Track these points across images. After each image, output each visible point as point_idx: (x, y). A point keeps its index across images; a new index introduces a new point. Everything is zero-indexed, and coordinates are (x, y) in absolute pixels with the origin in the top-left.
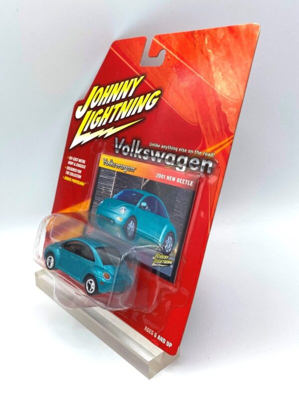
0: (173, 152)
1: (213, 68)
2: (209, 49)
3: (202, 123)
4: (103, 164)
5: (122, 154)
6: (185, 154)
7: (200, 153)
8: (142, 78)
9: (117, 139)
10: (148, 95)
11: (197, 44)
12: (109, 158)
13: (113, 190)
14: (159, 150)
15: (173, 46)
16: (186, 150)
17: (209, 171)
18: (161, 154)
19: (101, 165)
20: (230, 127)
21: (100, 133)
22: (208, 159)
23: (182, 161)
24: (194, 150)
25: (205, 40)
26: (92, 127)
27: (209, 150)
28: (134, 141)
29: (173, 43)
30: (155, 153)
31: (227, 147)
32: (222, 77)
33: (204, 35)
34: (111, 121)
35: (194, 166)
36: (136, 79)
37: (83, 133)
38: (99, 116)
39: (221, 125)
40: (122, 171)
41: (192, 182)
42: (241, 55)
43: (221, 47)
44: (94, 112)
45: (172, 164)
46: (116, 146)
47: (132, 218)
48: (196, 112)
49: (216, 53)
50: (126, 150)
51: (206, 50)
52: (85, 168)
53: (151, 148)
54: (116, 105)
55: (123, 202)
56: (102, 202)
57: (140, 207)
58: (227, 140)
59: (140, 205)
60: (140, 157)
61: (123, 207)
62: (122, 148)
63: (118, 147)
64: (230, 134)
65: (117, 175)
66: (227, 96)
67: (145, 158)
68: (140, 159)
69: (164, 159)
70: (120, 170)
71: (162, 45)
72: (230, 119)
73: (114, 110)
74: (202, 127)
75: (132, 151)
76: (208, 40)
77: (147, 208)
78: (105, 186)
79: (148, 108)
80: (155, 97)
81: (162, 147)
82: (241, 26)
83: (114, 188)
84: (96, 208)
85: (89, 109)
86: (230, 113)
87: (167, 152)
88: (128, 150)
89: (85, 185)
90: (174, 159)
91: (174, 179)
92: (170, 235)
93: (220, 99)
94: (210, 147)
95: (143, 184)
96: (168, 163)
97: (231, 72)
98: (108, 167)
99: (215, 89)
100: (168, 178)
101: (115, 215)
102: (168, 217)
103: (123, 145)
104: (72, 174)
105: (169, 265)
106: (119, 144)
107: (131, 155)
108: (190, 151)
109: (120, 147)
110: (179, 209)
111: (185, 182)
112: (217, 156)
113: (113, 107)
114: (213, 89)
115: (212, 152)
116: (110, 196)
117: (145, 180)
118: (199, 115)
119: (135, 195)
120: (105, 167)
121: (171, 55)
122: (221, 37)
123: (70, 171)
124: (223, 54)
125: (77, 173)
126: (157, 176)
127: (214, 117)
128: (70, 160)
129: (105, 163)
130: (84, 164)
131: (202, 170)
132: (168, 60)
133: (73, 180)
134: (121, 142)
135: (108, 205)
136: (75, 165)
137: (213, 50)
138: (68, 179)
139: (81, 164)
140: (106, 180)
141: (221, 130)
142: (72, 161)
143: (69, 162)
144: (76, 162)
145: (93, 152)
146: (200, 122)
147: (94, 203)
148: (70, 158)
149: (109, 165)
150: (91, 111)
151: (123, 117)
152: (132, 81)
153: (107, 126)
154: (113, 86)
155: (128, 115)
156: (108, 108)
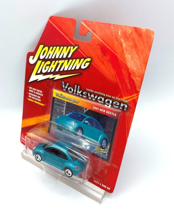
0: (103, 96)
1: (125, 52)
2: (122, 39)
3: (119, 83)
5: (68, 91)
6: (110, 99)
7: (119, 99)
8: (76, 47)
9: (63, 82)
10: (82, 60)
12: (60, 92)
13: (65, 112)
14: (93, 94)
15: (96, 31)
16: (110, 96)
17: (125, 110)
18: (95, 96)
19: (54, 95)
20: (137, 88)
21: (51, 76)
22: (124, 103)
23: (108, 102)
24: (116, 97)
25: (118, 32)
26: (44, 71)
27: (125, 98)
28: (76, 86)
29: (96, 29)
30: (90, 95)
31: (135, 99)
32: (131, 58)
33: (118, 28)
34: (57, 70)
35: (116, 106)
36: (72, 47)
37: (37, 74)
38: (47, 65)
39: (131, 86)
40: (70, 102)
41: (115, 114)
42: (143, 47)
43: (130, 39)
44: (43, 62)
45: (103, 103)
46: (64, 87)
47: (79, 128)
48: (115, 75)
49: (126, 43)
50: (71, 90)
51: (120, 39)
52: (42, 96)
53: (88, 92)
54: (59, 61)
55: (73, 119)
56: (58, 117)
57: (84, 123)
58: (135, 95)
59: (84, 122)
60: (81, 95)
61: (73, 122)
63: (65, 87)
64: (138, 92)
66: (135, 70)
67: (84, 97)
68: (81, 97)
69: (97, 99)
70: (68, 101)
71: (88, 28)
72: (137, 84)
73: (58, 64)
74: (120, 85)
75: (75, 91)
76: (121, 33)
77: (89, 124)
78: (59, 108)
79: (83, 67)
80: (87, 62)
81: (95, 92)
82: (142, 29)
83: (65, 110)
84: (55, 120)
85: (39, 59)
86: (137, 80)
87: (99, 95)
88: (72, 90)
89: (44, 105)
91: (104, 111)
92: (105, 139)
93: (130, 71)
94: (125, 97)
95: (85, 111)
96: (100, 102)
97: (136, 56)
98: (59, 98)
99: (127, 64)
100: (100, 110)
101: (68, 125)
102: (103, 130)
103: (68, 87)
104: (34, 98)
105: (105, 153)
106: (65, 86)
107: (75, 93)
108: (113, 97)
109: (66, 87)
110: (109, 127)
111: (111, 113)
112: (129, 102)
113: (57, 62)
114: (125, 64)
115: (127, 99)
116: (63, 114)
117: (86, 109)
118: (117, 78)
119: (80, 116)
120: (57, 97)
121: (96, 37)
122: (130, 33)
123: (32, 96)
124: (131, 44)
125: (38, 98)
126: (93, 108)
127: (127, 81)
128: (31, 89)
129: (57, 95)
130: (41, 93)
131: (121, 108)
132: (94, 40)
133: (35, 101)
134: (66, 84)
135: (63, 119)
136: (34, 92)
137: (124, 40)
138: (31, 100)
139: (39, 93)
140: (59, 105)
141: (131, 88)
142: (32, 90)
143: (30, 90)
144: (36, 91)
145: (47, 87)
146: (118, 82)
147: (53, 117)
148: (30, 88)
149: (60, 96)
150: (41, 61)
151: (66, 69)
152: (69, 47)
153: (55, 73)
154: (55, 48)
155: (69, 69)
156: (53, 62)
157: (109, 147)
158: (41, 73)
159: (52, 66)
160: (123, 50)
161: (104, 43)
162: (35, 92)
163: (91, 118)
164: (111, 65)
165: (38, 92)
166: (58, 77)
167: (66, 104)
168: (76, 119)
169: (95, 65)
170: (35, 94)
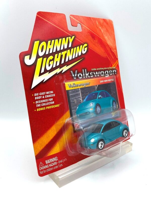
0: (102, 70)
1: (104, 35)
4: (69, 88)
5: (79, 78)
6: (107, 70)
7: (111, 68)
8: (73, 37)
9: (72, 72)
10: (81, 46)
11: (94, 24)
12: (71, 83)
13: (82, 98)
14: (97, 71)
16: (106, 68)
17: (116, 74)
18: (98, 73)
19: (67, 88)
21: (58, 71)
22: (114, 69)
23: (107, 73)
26: (48, 68)
27: (113, 66)
28: (83, 70)
30: (95, 73)
33: (95, 20)
34: (63, 62)
35: (111, 73)
36: (70, 38)
37: (41, 74)
38: (50, 61)
39: (114, 56)
40: (83, 87)
41: (113, 79)
44: (45, 59)
45: (104, 75)
46: (73, 75)
47: (97, 105)
50: (80, 76)
51: (99, 27)
53: (93, 71)
54: (62, 53)
56: (78, 108)
57: (99, 98)
58: (117, 61)
59: (98, 97)
60: (89, 77)
61: (91, 103)
62: (77, 75)
63: (75, 75)
64: (117, 59)
65: (80, 90)
67: (92, 76)
68: (89, 78)
69: (100, 74)
70: (82, 87)
71: (77, 21)
73: (62, 56)
74: (108, 58)
75: (84, 75)
76: (98, 23)
77: (102, 97)
78: (76, 99)
79: (84, 52)
80: (85, 47)
81: (97, 69)
83: (82, 97)
86: (115, 52)
87: (100, 71)
88: (82, 75)
89: (60, 105)
90: (103, 73)
91: (107, 81)
92: (114, 102)
93: (111, 47)
94: (113, 65)
95: (96, 88)
96: (102, 75)
97: (110, 37)
98: (73, 88)
100: (105, 81)
102: (111, 96)
103: (78, 74)
106: (74, 74)
107: (84, 77)
108: (108, 68)
109: (76, 75)
111: (111, 80)
112: (116, 68)
113: (60, 54)
115: (114, 66)
116: (81, 102)
117: (96, 86)
118: (106, 54)
119: (94, 94)
120: (71, 89)
121: (85, 27)
122: (102, 22)
123: (41, 103)
124: (105, 29)
125: (50, 101)
126: (100, 82)
127: (111, 54)
128: (37, 96)
129: (70, 87)
130: (52, 94)
131: (114, 74)
132: (84, 29)
133: (47, 108)
134: (75, 72)
135: (82, 107)
136: (43, 97)
137: (101, 27)
138: (41, 109)
139: (50, 94)
140: (75, 96)
141: (114, 58)
142: (39, 96)
143: (36, 98)
144: (44, 95)
145: (57, 84)
146: (107, 56)
147: (73, 111)
148: (35, 95)
149: (73, 86)
150: (42, 58)
151: (70, 59)
152: (67, 38)
153: (61, 66)
154: (53, 41)
155: (74, 57)
156: (56, 55)
157: (117, 106)
158: (46, 71)
159: (56, 59)
160: (102, 34)
161: (91, 31)
162: (45, 97)
163: (101, 92)
164: (100, 46)
165: (48, 94)
166: (65, 69)
167: (81, 91)
168: (93, 99)
169: (91, 48)
170: (45, 99)
